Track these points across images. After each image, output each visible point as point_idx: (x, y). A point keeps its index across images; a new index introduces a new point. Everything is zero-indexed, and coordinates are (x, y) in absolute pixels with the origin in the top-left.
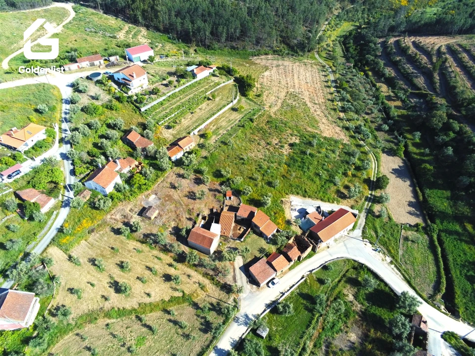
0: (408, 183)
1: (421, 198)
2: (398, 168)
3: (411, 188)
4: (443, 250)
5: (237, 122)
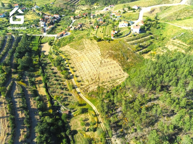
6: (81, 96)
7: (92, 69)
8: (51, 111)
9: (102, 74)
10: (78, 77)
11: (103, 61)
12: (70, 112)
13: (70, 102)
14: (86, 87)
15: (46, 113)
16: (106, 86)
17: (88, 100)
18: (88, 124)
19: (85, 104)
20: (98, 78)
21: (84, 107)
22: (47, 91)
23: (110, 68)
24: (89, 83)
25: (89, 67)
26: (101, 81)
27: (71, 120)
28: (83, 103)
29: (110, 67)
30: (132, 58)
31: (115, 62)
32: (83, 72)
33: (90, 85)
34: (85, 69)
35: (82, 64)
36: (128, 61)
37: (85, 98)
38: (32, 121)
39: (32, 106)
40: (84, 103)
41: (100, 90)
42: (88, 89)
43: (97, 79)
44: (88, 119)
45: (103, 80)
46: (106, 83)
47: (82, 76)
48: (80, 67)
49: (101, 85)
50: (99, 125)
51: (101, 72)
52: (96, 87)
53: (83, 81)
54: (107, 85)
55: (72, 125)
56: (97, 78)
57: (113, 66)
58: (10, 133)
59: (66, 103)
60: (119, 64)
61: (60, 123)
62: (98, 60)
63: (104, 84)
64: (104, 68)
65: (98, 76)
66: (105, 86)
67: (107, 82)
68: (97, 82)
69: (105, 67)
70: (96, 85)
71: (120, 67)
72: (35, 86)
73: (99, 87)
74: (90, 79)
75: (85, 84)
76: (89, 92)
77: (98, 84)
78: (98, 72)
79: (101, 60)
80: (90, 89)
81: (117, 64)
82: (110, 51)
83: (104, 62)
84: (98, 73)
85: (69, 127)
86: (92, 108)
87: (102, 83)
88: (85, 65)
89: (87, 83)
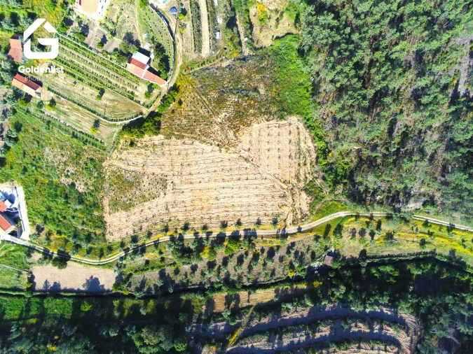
0: (82, 288)
1: (62, 294)
2: (101, 284)
3: (76, 289)
4: (11, 296)
5: (79, 130)
6: (307, 229)
7: (255, 186)
8: (317, 284)
9: (279, 171)
10: (262, 221)
11: (245, 154)
12: (330, 254)
13: (308, 250)
14: (296, 214)
15: (322, 291)
16: (307, 175)
17: (322, 217)
18: (362, 233)
19: (328, 227)
20: (284, 182)
21: (332, 229)
22: (264, 286)
23: (268, 147)
24: (289, 205)
25: (246, 191)
26: (293, 180)
27: (342, 253)
28: (324, 230)
29: (265, 146)
30: (258, 77)
31: (255, 126)
32: (250, 208)
33: (296, 206)
34: (245, 200)
35: (222, 200)
36: (262, 91)
37: (314, 223)
38: (336, 315)
39: (302, 315)
40: (325, 226)
41: (312, 192)
42: (301, 213)
43: (285, 186)
44: (354, 229)
45: (293, 175)
46: (302, 172)
47: (262, 213)
48: (230, 209)
49: (302, 185)
50: (374, 218)
51: (272, 172)
52: (304, 195)
53: (278, 215)
54: (307, 172)
55: (351, 254)
56: (283, 185)
57: (265, 138)
58: (357, 345)
59: (308, 256)
60: (264, 119)
61: (348, 273)
62: (233, 163)
63: (302, 178)
64: (265, 162)
65: (279, 182)
66: (306, 178)
67: (299, 170)
68: (292, 189)
69: (264, 157)
70: (300, 194)
71: (271, 122)
72: (243, 308)
73: (306, 190)
74: (280, 201)
75: (287, 213)
76: (308, 213)
77: (299, 189)
78: (269, 177)
79: (236, 156)
80: (305, 208)
81: (264, 124)
82: (219, 120)
83: (247, 153)
84: (273, 178)
85: (353, 259)
86: (340, 218)
87: (299, 181)
88: (232, 197)
89: (286, 210)
